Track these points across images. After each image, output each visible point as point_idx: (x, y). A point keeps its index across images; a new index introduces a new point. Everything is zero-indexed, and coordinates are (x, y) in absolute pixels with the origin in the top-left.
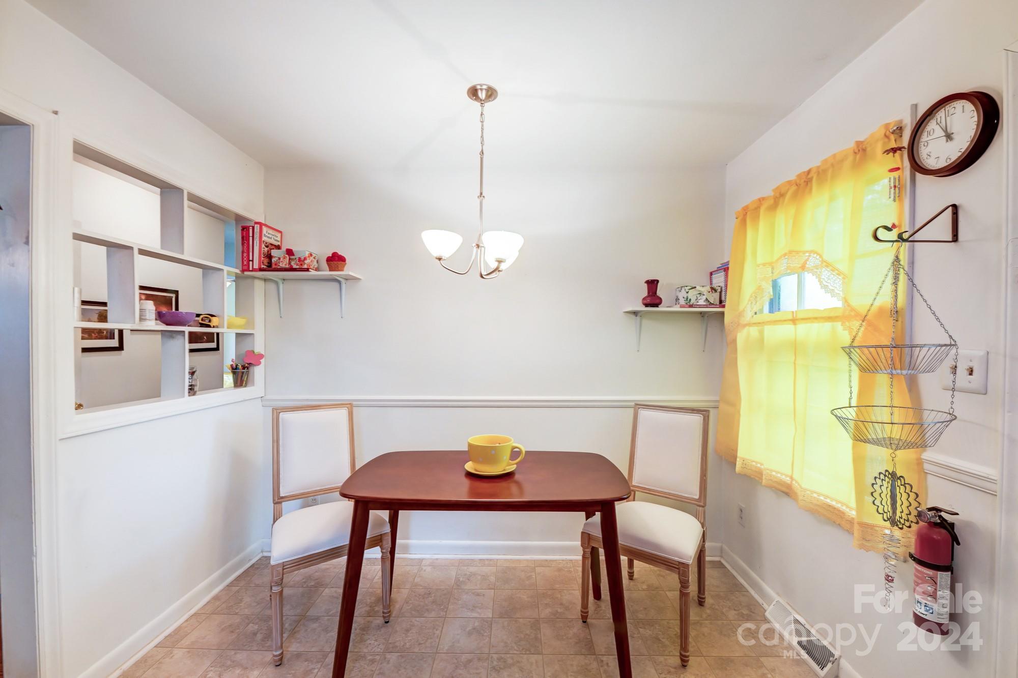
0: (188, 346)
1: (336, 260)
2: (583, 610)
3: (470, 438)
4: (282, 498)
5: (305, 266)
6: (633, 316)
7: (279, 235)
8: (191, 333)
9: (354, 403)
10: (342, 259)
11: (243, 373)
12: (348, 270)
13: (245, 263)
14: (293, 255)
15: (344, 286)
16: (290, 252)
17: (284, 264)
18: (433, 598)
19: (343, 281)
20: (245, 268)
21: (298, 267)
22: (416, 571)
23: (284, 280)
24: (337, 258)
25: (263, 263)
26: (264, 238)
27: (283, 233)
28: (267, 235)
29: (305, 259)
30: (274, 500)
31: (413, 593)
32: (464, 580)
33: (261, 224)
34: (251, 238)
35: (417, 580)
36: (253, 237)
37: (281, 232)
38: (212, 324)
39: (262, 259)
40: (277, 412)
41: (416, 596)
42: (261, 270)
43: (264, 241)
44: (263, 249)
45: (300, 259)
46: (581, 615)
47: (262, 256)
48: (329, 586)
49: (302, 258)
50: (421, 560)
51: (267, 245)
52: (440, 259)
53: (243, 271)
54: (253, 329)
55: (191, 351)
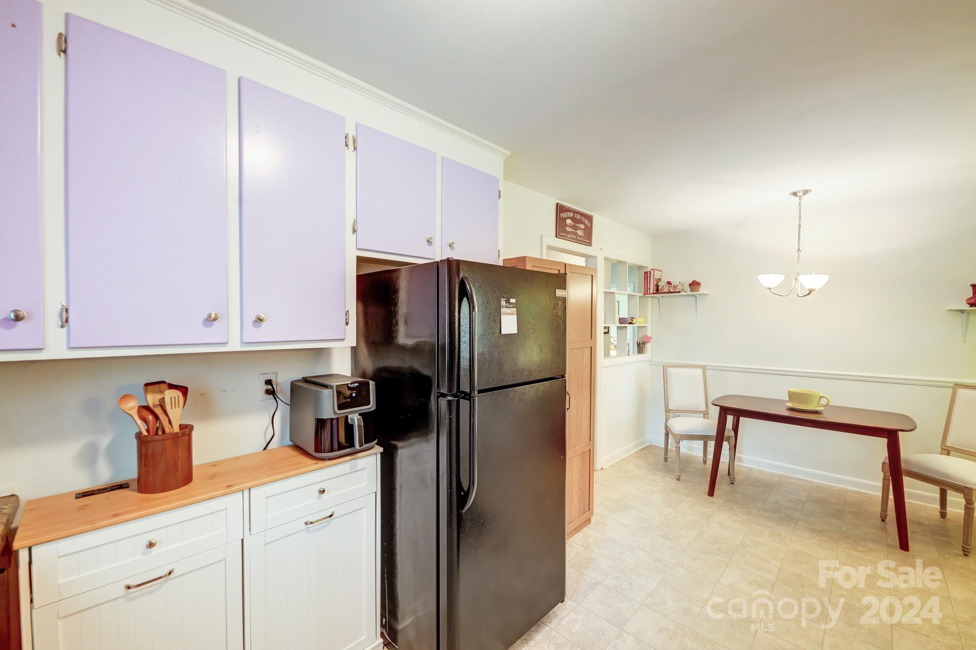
1: (694, 285)
2: (882, 512)
4: (670, 410)
5: (677, 290)
7: (660, 273)
9: (705, 366)
10: (698, 284)
11: (642, 346)
12: (702, 290)
13: (646, 290)
14: (671, 284)
15: (698, 298)
16: (669, 283)
17: (666, 290)
19: (698, 296)
20: (646, 293)
21: (673, 291)
23: (663, 297)
24: (695, 284)
25: (654, 289)
26: (655, 277)
28: (656, 274)
29: (677, 286)
30: (665, 410)
33: (654, 270)
34: (649, 278)
36: (650, 277)
37: (661, 271)
38: (633, 322)
40: (665, 368)
42: (654, 293)
44: (654, 282)
45: (674, 286)
46: (881, 516)
47: (654, 286)
49: (676, 286)
50: (751, 468)
51: (656, 279)
52: (770, 289)
53: (645, 294)
54: (647, 324)
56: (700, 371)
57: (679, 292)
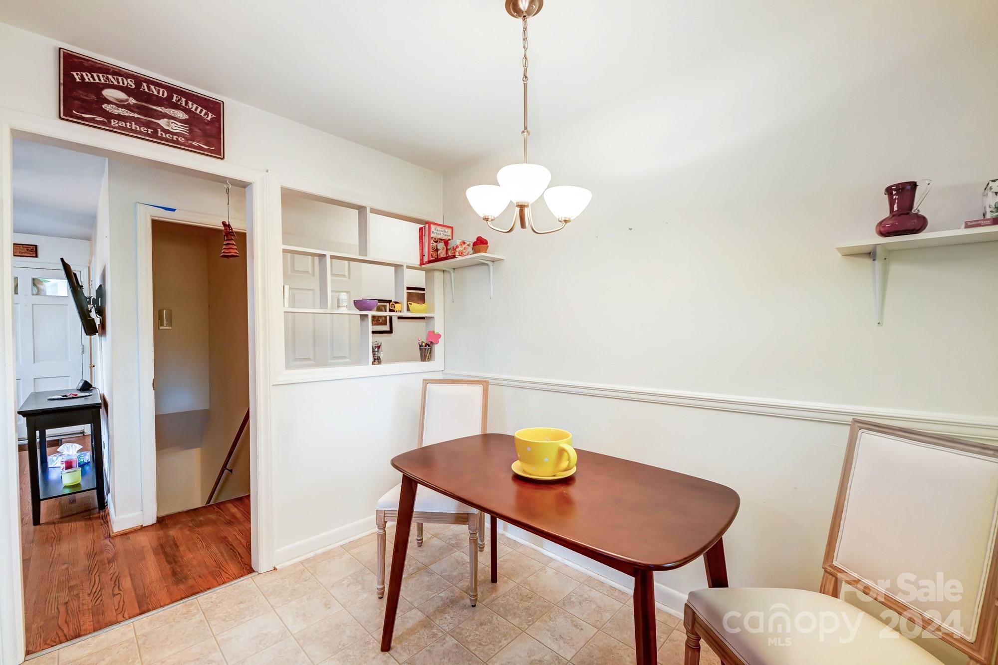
0: (371, 328)
1: (480, 244)
3: (517, 432)
6: (868, 261)
7: (450, 230)
8: (373, 317)
9: (490, 381)
10: (484, 243)
11: (425, 349)
12: (490, 252)
13: (421, 258)
14: (449, 245)
15: (491, 268)
17: (442, 255)
18: (530, 604)
19: (490, 264)
20: (421, 262)
21: (449, 256)
22: (537, 569)
23: (454, 269)
24: (481, 242)
25: (432, 256)
26: (432, 235)
27: (454, 228)
28: (436, 231)
29: (457, 247)
31: (517, 589)
32: (575, 601)
33: (429, 223)
35: (532, 578)
36: (425, 235)
37: (451, 228)
38: (396, 310)
39: (431, 253)
40: (425, 382)
41: (517, 593)
42: (430, 262)
43: (432, 238)
44: (431, 244)
45: (453, 248)
47: (431, 250)
48: (462, 550)
49: (455, 247)
50: (552, 559)
51: (436, 240)
53: (421, 265)
54: (434, 313)
55: (374, 332)
56: (478, 389)
57: (454, 257)
